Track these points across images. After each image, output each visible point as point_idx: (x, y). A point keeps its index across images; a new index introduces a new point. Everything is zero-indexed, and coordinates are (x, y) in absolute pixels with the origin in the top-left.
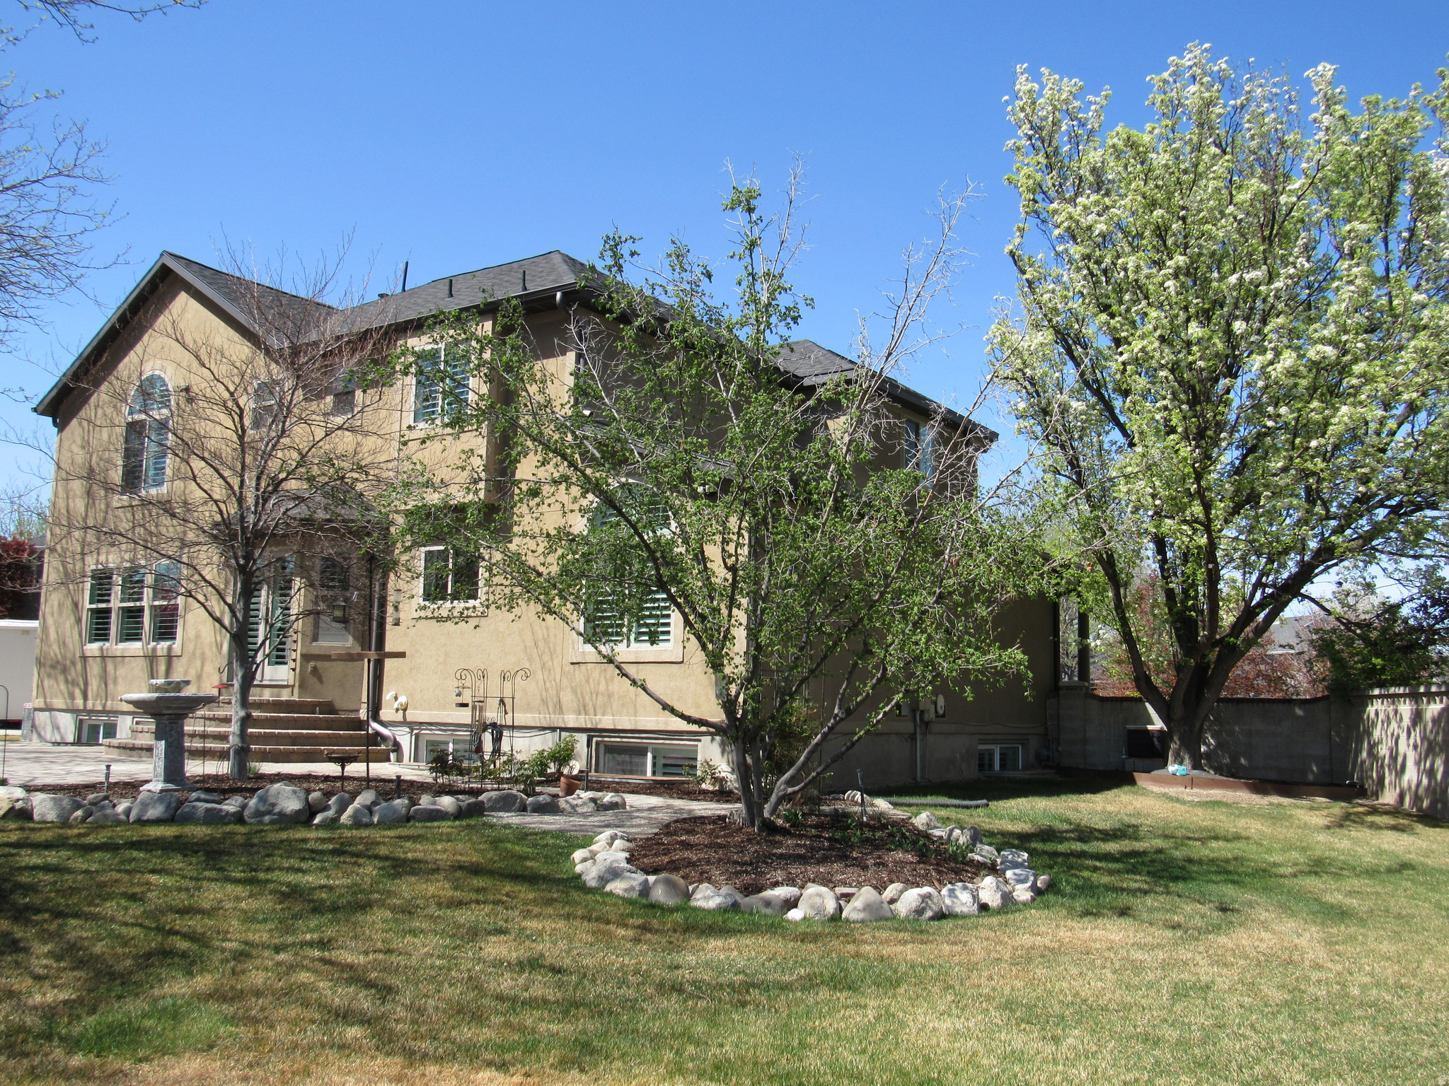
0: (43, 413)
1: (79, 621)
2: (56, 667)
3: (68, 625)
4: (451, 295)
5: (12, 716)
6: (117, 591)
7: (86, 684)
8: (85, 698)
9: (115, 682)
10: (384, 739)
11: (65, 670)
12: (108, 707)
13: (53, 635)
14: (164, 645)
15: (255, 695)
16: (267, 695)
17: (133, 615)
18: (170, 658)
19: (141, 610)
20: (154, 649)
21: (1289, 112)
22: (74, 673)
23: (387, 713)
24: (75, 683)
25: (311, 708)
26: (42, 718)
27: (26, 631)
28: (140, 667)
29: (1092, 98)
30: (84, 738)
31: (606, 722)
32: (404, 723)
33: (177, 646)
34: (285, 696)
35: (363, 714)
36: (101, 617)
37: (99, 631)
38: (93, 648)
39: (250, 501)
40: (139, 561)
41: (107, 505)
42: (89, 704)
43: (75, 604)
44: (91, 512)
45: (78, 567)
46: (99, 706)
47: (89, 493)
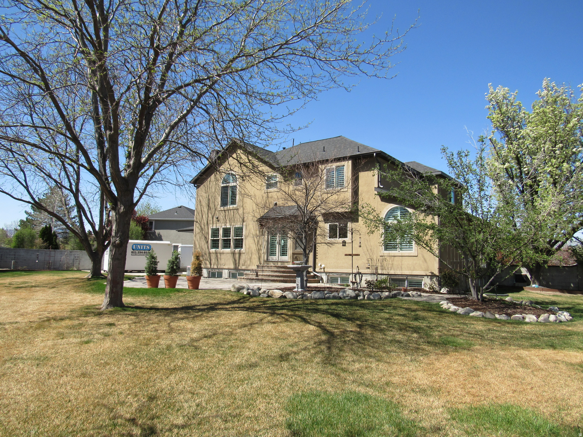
0: (192, 184)
1: (208, 242)
3: (203, 244)
4: (324, 151)
6: (221, 234)
7: (211, 260)
8: (211, 264)
9: (220, 259)
10: (317, 276)
12: (219, 267)
13: (198, 246)
14: (237, 250)
16: (272, 264)
17: (227, 241)
18: (240, 254)
19: (230, 240)
20: (234, 251)
21: (571, 97)
23: (318, 270)
28: (230, 256)
29: (512, 93)
30: (210, 276)
31: (392, 272)
32: (324, 272)
33: (243, 250)
34: (286, 264)
36: (215, 242)
37: (215, 246)
38: (213, 251)
40: (228, 226)
41: (215, 209)
42: (212, 266)
43: (206, 238)
44: (210, 211)
45: (206, 227)
46: (215, 267)
47: (209, 206)
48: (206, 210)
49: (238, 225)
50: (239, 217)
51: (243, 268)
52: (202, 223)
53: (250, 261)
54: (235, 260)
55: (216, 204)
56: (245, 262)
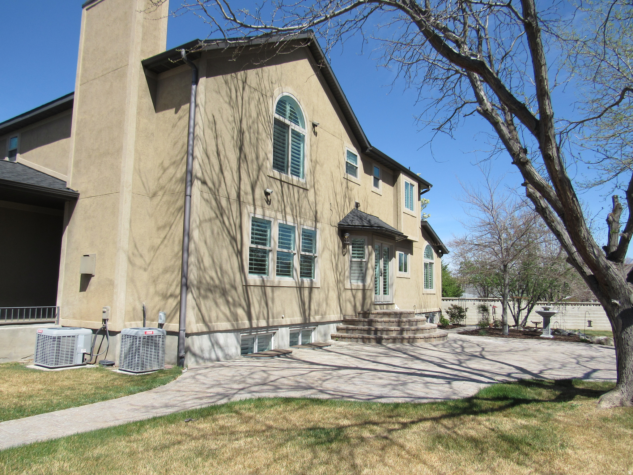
2: (214, 291)
7: (249, 306)
8: (250, 318)
9: (273, 300)
11: (225, 293)
12: (271, 324)
14: (307, 280)
18: (311, 289)
19: (293, 255)
22: (236, 298)
24: (236, 304)
28: (294, 293)
33: (315, 281)
36: (259, 256)
38: (254, 279)
40: (290, 221)
41: (259, 169)
42: (254, 323)
43: (234, 239)
44: (243, 166)
45: (235, 207)
46: (263, 323)
47: (241, 149)
48: (232, 155)
49: (308, 225)
50: (308, 207)
51: (318, 318)
52: (223, 191)
53: (327, 304)
54: (303, 303)
55: (262, 155)
56: (319, 305)
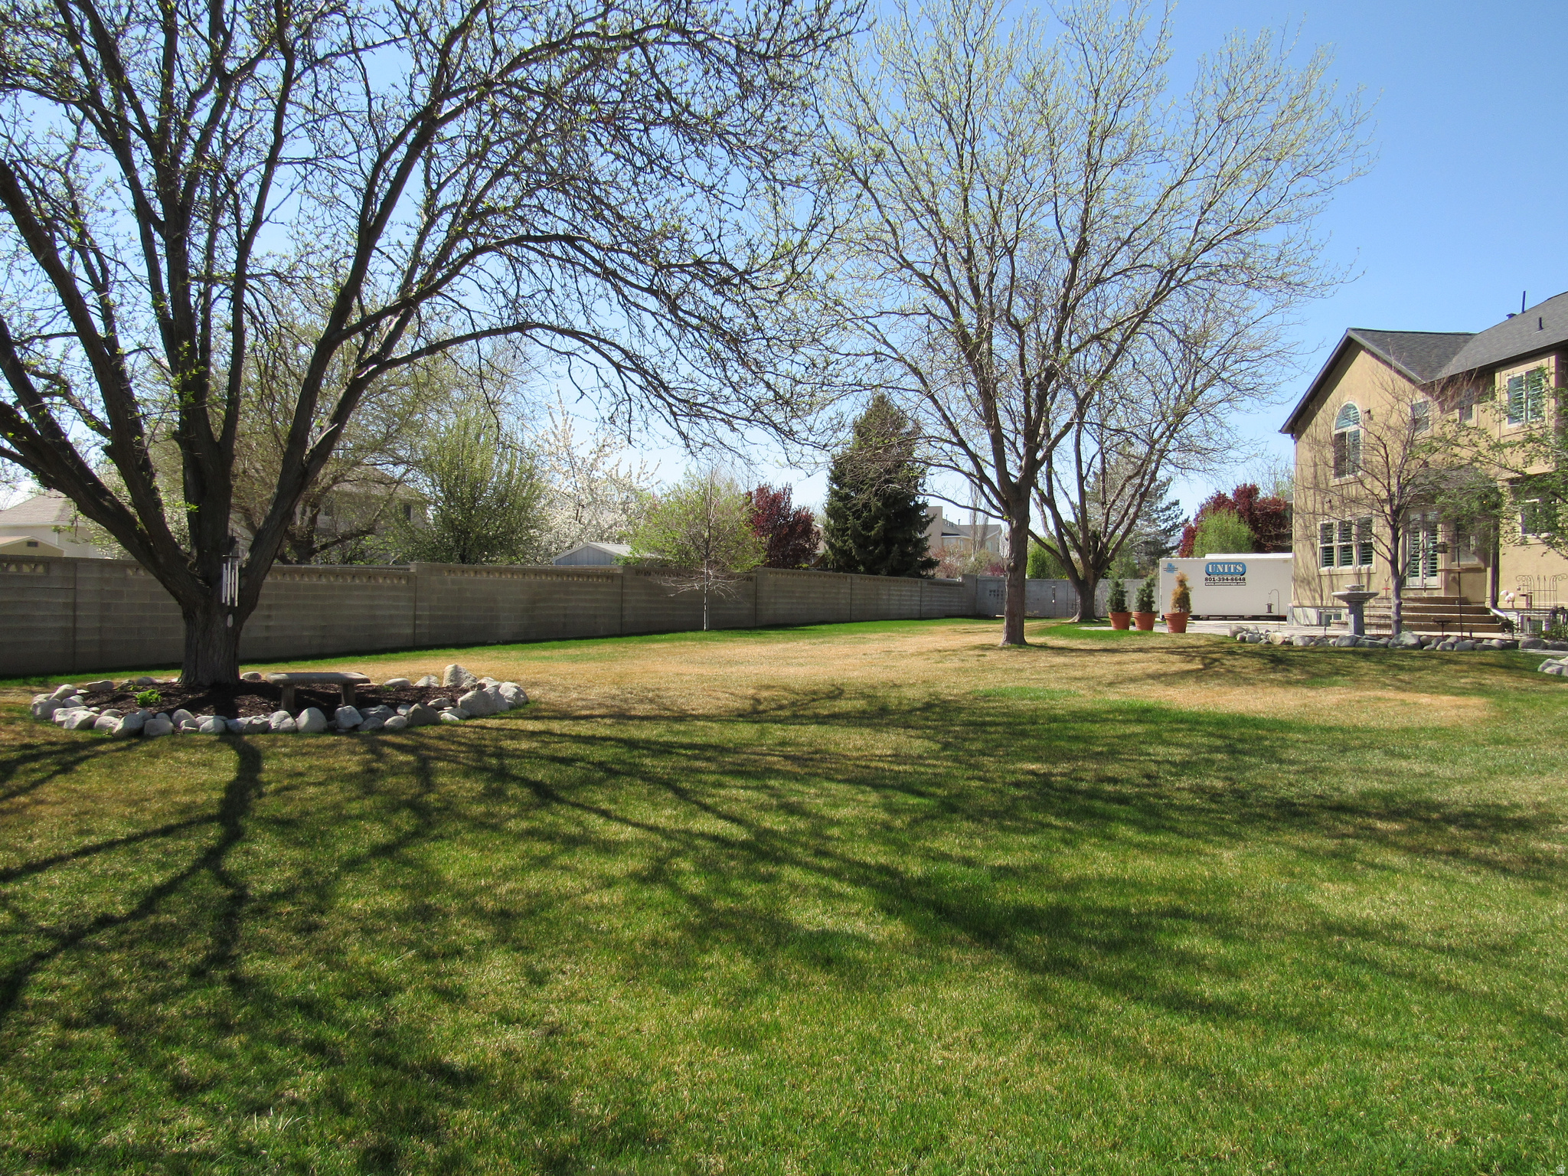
0: (1286, 432)
1: (1315, 554)
2: (1303, 581)
3: (1309, 557)
4: (1541, 328)
5: (1282, 614)
6: (1336, 536)
7: (1322, 591)
8: (1322, 599)
10: (1502, 619)
11: (1309, 583)
13: (1300, 562)
14: (1366, 566)
15: (1404, 594)
16: (1411, 595)
17: (1347, 549)
18: (1369, 574)
20: (1360, 570)
22: (1315, 584)
23: (1501, 604)
24: (1315, 590)
25: (1452, 601)
26: (1298, 611)
27: (1285, 561)
30: (1324, 623)
32: (1513, 609)
33: (1373, 567)
34: (1436, 594)
35: (1488, 604)
36: (1328, 552)
37: (1328, 561)
38: (1324, 570)
39: (1394, 489)
42: (1324, 603)
43: (1312, 544)
46: (1330, 604)
